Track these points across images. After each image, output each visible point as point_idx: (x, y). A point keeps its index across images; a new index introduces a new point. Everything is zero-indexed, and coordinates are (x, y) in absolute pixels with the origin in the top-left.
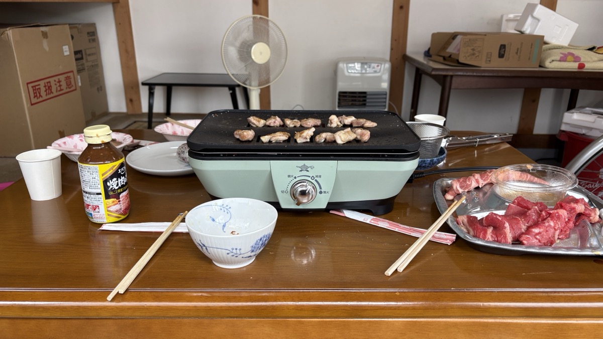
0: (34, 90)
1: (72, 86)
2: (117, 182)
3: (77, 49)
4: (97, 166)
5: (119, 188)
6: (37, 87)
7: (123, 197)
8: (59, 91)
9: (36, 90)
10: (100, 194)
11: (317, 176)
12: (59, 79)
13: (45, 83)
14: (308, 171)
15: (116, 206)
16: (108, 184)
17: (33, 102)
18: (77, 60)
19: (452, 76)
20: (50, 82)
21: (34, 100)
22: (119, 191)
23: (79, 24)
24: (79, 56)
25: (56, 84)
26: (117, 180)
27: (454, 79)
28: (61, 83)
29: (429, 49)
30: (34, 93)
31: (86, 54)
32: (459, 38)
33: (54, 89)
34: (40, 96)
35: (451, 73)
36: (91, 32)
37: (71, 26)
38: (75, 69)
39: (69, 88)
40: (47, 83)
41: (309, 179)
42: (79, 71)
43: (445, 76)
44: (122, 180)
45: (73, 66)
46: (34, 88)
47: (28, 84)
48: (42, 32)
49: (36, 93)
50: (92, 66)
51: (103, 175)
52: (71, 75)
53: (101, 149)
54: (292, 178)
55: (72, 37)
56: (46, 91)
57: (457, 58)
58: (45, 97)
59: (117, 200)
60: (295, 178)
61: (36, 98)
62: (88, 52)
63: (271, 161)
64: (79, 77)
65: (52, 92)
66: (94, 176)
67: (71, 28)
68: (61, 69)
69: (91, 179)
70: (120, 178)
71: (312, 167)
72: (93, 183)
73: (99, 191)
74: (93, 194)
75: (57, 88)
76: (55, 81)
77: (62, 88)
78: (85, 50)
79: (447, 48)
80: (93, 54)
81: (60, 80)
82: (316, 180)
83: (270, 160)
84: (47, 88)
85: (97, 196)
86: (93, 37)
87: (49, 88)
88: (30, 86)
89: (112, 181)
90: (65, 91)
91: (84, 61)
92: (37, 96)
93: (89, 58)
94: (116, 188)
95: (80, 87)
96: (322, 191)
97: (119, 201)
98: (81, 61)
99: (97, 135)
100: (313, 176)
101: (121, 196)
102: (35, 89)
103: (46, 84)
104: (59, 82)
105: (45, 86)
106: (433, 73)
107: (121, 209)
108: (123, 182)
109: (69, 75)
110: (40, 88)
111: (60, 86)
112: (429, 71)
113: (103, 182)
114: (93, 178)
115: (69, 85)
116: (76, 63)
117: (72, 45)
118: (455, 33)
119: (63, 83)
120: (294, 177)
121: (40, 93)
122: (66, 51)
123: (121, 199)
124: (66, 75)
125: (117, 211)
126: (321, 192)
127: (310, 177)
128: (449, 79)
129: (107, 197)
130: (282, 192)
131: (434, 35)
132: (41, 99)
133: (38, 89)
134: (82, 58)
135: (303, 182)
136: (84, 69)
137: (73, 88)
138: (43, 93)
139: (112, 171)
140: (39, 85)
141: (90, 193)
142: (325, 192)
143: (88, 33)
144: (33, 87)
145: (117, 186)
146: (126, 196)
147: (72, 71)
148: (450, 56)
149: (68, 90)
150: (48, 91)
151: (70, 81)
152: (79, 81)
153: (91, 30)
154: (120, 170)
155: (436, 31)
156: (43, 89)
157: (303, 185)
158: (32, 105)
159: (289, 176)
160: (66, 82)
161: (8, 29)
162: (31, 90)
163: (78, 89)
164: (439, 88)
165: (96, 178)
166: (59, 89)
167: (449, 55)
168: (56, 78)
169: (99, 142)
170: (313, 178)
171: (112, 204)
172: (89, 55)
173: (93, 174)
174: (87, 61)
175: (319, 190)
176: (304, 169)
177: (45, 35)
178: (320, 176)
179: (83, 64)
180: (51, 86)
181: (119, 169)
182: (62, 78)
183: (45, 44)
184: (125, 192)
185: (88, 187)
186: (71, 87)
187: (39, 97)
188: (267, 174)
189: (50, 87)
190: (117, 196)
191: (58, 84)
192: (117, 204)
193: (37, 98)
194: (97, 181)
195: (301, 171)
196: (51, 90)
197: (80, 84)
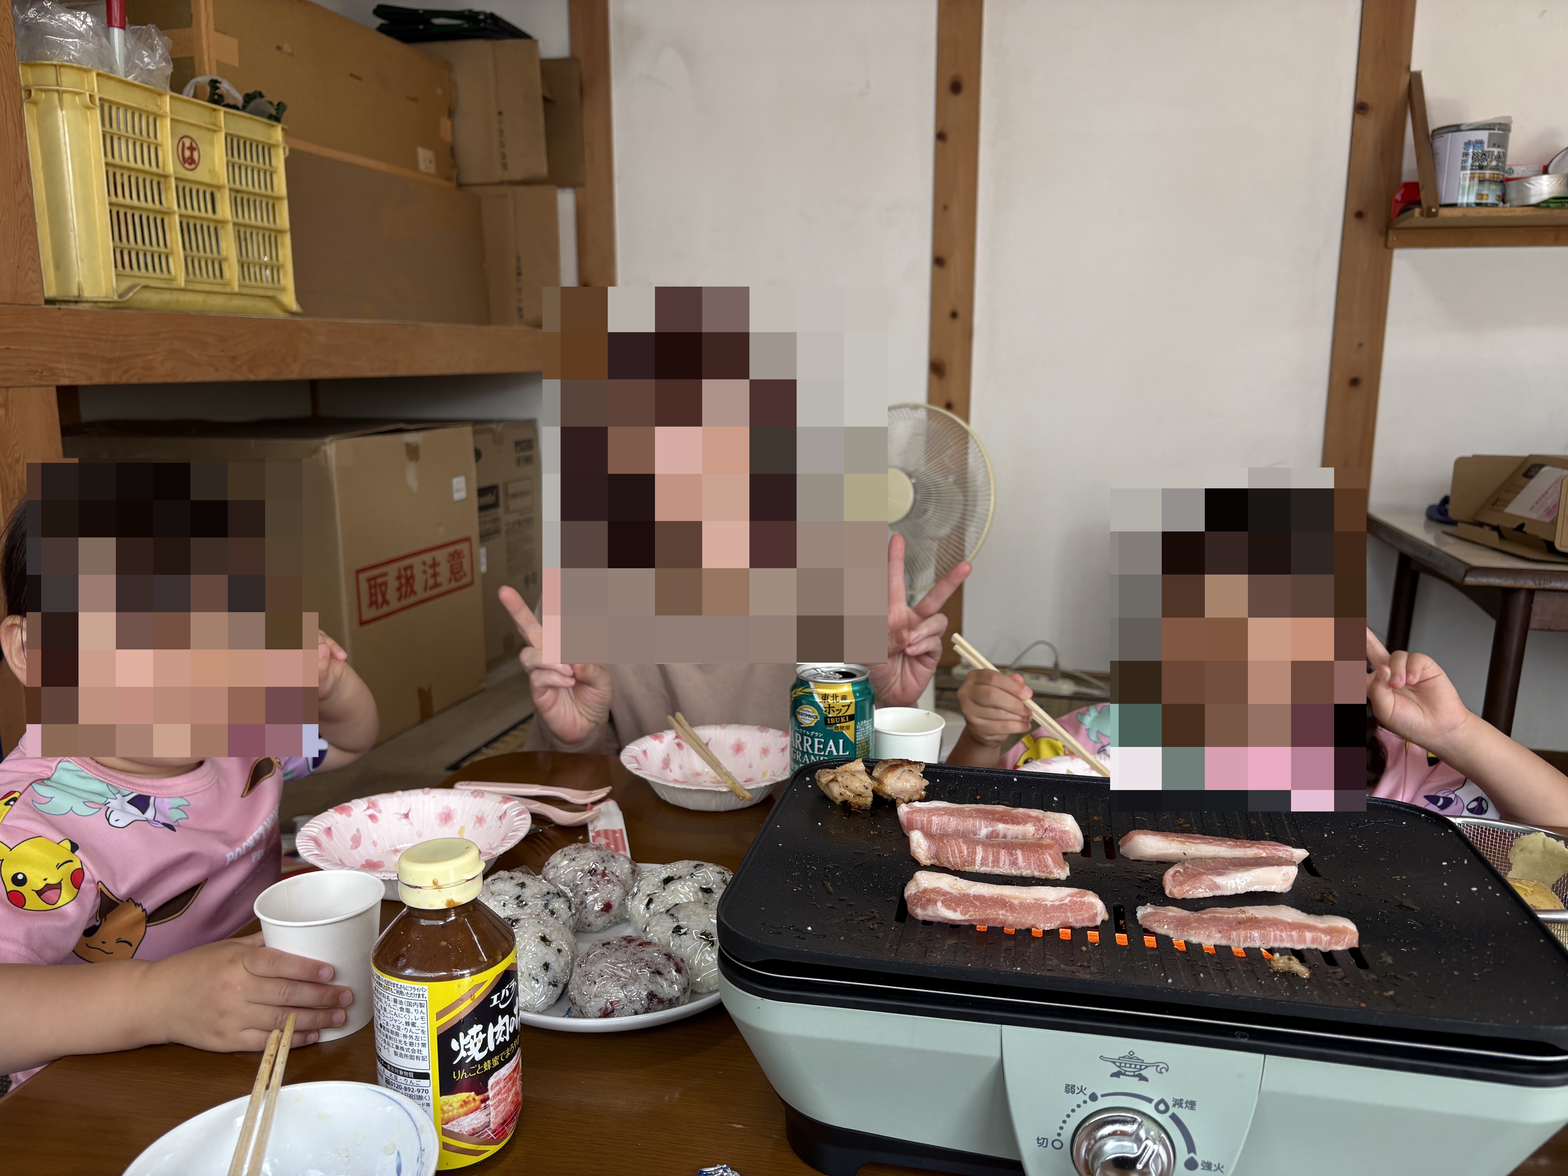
0: (370, 587)
1: (465, 574)
2: (482, 1036)
3: (486, 483)
4: (425, 985)
5: (490, 1055)
6: (379, 581)
7: (497, 1083)
8: (432, 588)
9: (377, 587)
10: (425, 1076)
11: (1178, 1103)
12: (434, 559)
13: (399, 570)
14: (1143, 1078)
15: (472, 1116)
16: (454, 1045)
17: (365, 618)
18: (482, 508)
19: (1531, 592)
20: (411, 567)
21: (369, 613)
22: (487, 1066)
23: (499, 421)
24: (489, 499)
25: (425, 572)
26: (485, 1031)
27: (1539, 600)
28: (438, 569)
29: (1446, 500)
30: (371, 595)
31: (507, 494)
32: (1547, 476)
33: (418, 585)
34: (385, 602)
35: (1530, 584)
36: (524, 441)
37: (479, 427)
38: (474, 531)
39: (456, 580)
40: (406, 569)
41: (1149, 1109)
42: (485, 537)
43: (1509, 593)
44: (500, 1028)
45: (472, 526)
46: (373, 583)
47: (359, 572)
48: (408, 445)
49: (376, 594)
50: (519, 523)
51: (440, 1015)
52: (463, 547)
53: (442, 926)
54: (1080, 1098)
55: (478, 454)
56: (399, 589)
57: (1550, 539)
58: (394, 604)
59: (478, 1098)
60: (1094, 1097)
61: (374, 607)
62: (512, 488)
63: (1005, 1027)
64: (483, 551)
65: (413, 592)
66: (412, 1017)
67: (476, 433)
68: (442, 535)
69: (402, 1027)
70: (495, 1024)
71: (1162, 1068)
72: (408, 1040)
73: (421, 1066)
74: (405, 1073)
75: (427, 581)
76: (424, 563)
77: (439, 579)
78: (506, 485)
79: (1507, 503)
80: (523, 494)
81: (437, 560)
82: (1174, 1117)
83: (1002, 1024)
84: (403, 581)
85: (414, 1081)
86: (527, 453)
87: (407, 581)
88: (363, 576)
89: (466, 1035)
90: (446, 587)
91: (500, 511)
92: (376, 602)
93: (514, 504)
94: (479, 1056)
95: (484, 576)
96: (1199, 1158)
97: (484, 1101)
98: (493, 511)
99: (435, 883)
100: (1162, 1101)
101: (491, 1081)
102: (375, 586)
103: (403, 573)
104: (434, 565)
105: (399, 578)
106: (1470, 580)
107: (487, 1125)
108: (504, 1033)
109: (458, 547)
110: (385, 584)
111: (435, 575)
112: (1456, 573)
113: (438, 1036)
114: (407, 1023)
115: (456, 572)
116: (480, 517)
117: (474, 474)
118: (1531, 457)
119: (444, 570)
120: (1088, 1092)
121: (384, 595)
122: (458, 490)
123: (491, 1093)
124: (451, 549)
125: (474, 1133)
126: (1191, 1165)
127: (1150, 1100)
128: (1522, 598)
129: (448, 1087)
130: (1042, 1142)
131: (1461, 463)
132: (385, 609)
133: (380, 585)
134: (495, 505)
135: (1124, 1122)
136: (497, 531)
137: (465, 581)
138: (392, 594)
139: (469, 1002)
140: (385, 575)
141: (396, 1071)
142: (1208, 1166)
143: (517, 444)
144: (369, 580)
145: (481, 1051)
146: (510, 1078)
147: (468, 539)
148: (1520, 528)
149: (454, 585)
150: (404, 589)
151: (461, 563)
152: (483, 560)
153: (525, 435)
154: (495, 997)
155: (1468, 453)
156: (393, 584)
157: (1123, 1134)
158: (362, 623)
159: (1070, 1089)
160: (451, 566)
161: (327, 440)
162: (364, 586)
163: (478, 581)
164: (1489, 626)
165: (419, 1023)
166: (431, 582)
167: (1515, 525)
168: (428, 558)
169: (439, 904)
170: (1162, 1105)
171: (461, 1111)
172: (515, 496)
173: (408, 1011)
174: (507, 510)
175: (1183, 1154)
176: (1130, 1070)
177: (413, 452)
178: (1192, 1105)
179: (496, 520)
180: (412, 577)
181: (493, 993)
182: (442, 556)
183: (411, 475)
184: (507, 1066)
185: (392, 1050)
186: (461, 579)
187: (382, 606)
188: (988, 1069)
189: (410, 580)
190: (479, 1085)
191: (430, 572)
192: (477, 1109)
193: (377, 608)
194: (421, 1035)
195: (1116, 1075)
196: (412, 587)
197: (483, 568)
